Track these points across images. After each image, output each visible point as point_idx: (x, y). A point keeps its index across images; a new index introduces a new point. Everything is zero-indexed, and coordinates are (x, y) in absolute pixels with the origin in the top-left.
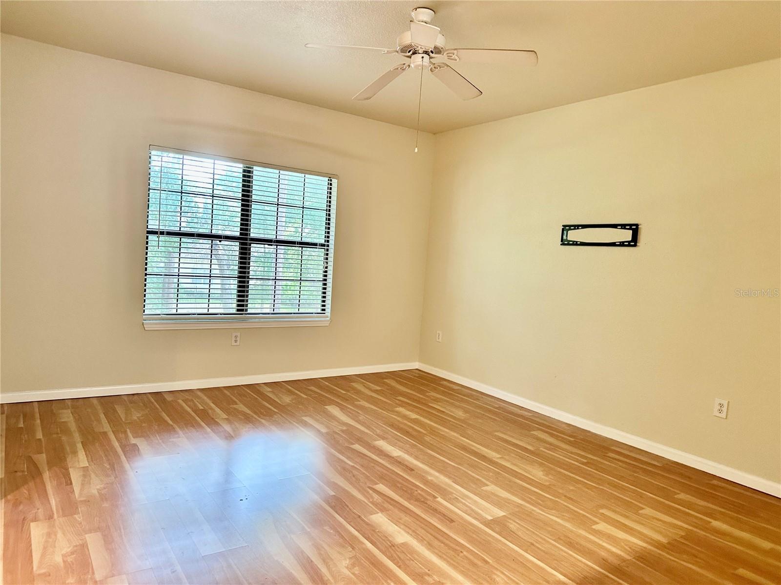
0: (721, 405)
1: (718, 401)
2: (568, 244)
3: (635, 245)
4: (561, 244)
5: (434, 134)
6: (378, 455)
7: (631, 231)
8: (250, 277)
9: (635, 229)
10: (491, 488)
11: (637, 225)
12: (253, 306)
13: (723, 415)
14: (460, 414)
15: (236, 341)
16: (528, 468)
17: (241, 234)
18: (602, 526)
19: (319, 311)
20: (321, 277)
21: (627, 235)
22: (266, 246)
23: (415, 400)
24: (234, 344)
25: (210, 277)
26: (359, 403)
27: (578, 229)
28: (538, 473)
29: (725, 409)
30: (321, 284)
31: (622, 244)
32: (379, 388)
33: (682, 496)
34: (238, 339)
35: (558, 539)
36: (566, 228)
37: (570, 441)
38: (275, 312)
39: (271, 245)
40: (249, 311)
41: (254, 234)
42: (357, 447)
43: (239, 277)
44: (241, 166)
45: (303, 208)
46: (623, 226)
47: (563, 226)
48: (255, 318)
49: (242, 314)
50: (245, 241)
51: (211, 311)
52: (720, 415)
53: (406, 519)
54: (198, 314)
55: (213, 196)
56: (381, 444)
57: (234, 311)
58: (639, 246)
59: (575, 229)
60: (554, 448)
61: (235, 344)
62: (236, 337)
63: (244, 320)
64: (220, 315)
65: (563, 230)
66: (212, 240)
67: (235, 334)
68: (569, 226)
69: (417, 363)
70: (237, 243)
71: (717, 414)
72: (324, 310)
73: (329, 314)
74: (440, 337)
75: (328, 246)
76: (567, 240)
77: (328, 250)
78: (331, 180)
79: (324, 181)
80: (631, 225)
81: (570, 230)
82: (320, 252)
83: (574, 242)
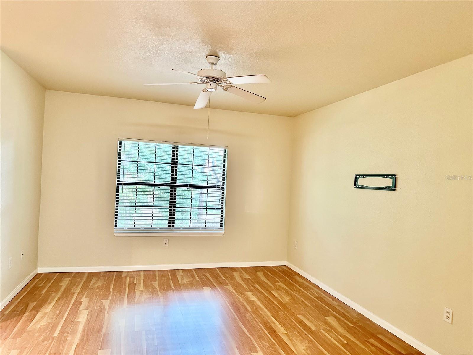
0: (448, 313)
1: (446, 309)
2: (359, 188)
3: (395, 190)
4: (355, 188)
5: (293, 117)
7: (392, 180)
8: (176, 207)
9: (394, 178)
11: (395, 175)
12: (177, 224)
13: (450, 321)
15: (166, 244)
17: (171, 183)
19: (219, 227)
20: (220, 207)
21: (390, 182)
22: (186, 189)
24: (164, 245)
25: (153, 207)
26: (227, 286)
27: (365, 177)
29: (450, 316)
30: (220, 211)
31: (388, 188)
32: (248, 277)
34: (167, 243)
38: (190, 227)
39: (188, 188)
40: (175, 226)
41: (179, 182)
43: (170, 207)
44: (171, 145)
45: (209, 166)
46: (388, 176)
47: (355, 175)
48: (178, 230)
49: (170, 228)
50: (173, 186)
51: (153, 227)
52: (448, 320)
54: (145, 228)
55: (155, 163)
57: (167, 226)
58: (397, 190)
59: (362, 177)
62: (166, 241)
63: (171, 232)
64: (157, 229)
65: (356, 178)
66: (154, 187)
67: (165, 240)
68: (359, 175)
69: (286, 262)
70: (169, 188)
71: (446, 320)
72: (221, 226)
73: (223, 229)
74: (297, 246)
75: (224, 188)
76: (358, 185)
77: (223, 191)
78: (225, 150)
79: (221, 150)
80: (392, 175)
81: (359, 177)
82: (219, 192)
83: (363, 186)
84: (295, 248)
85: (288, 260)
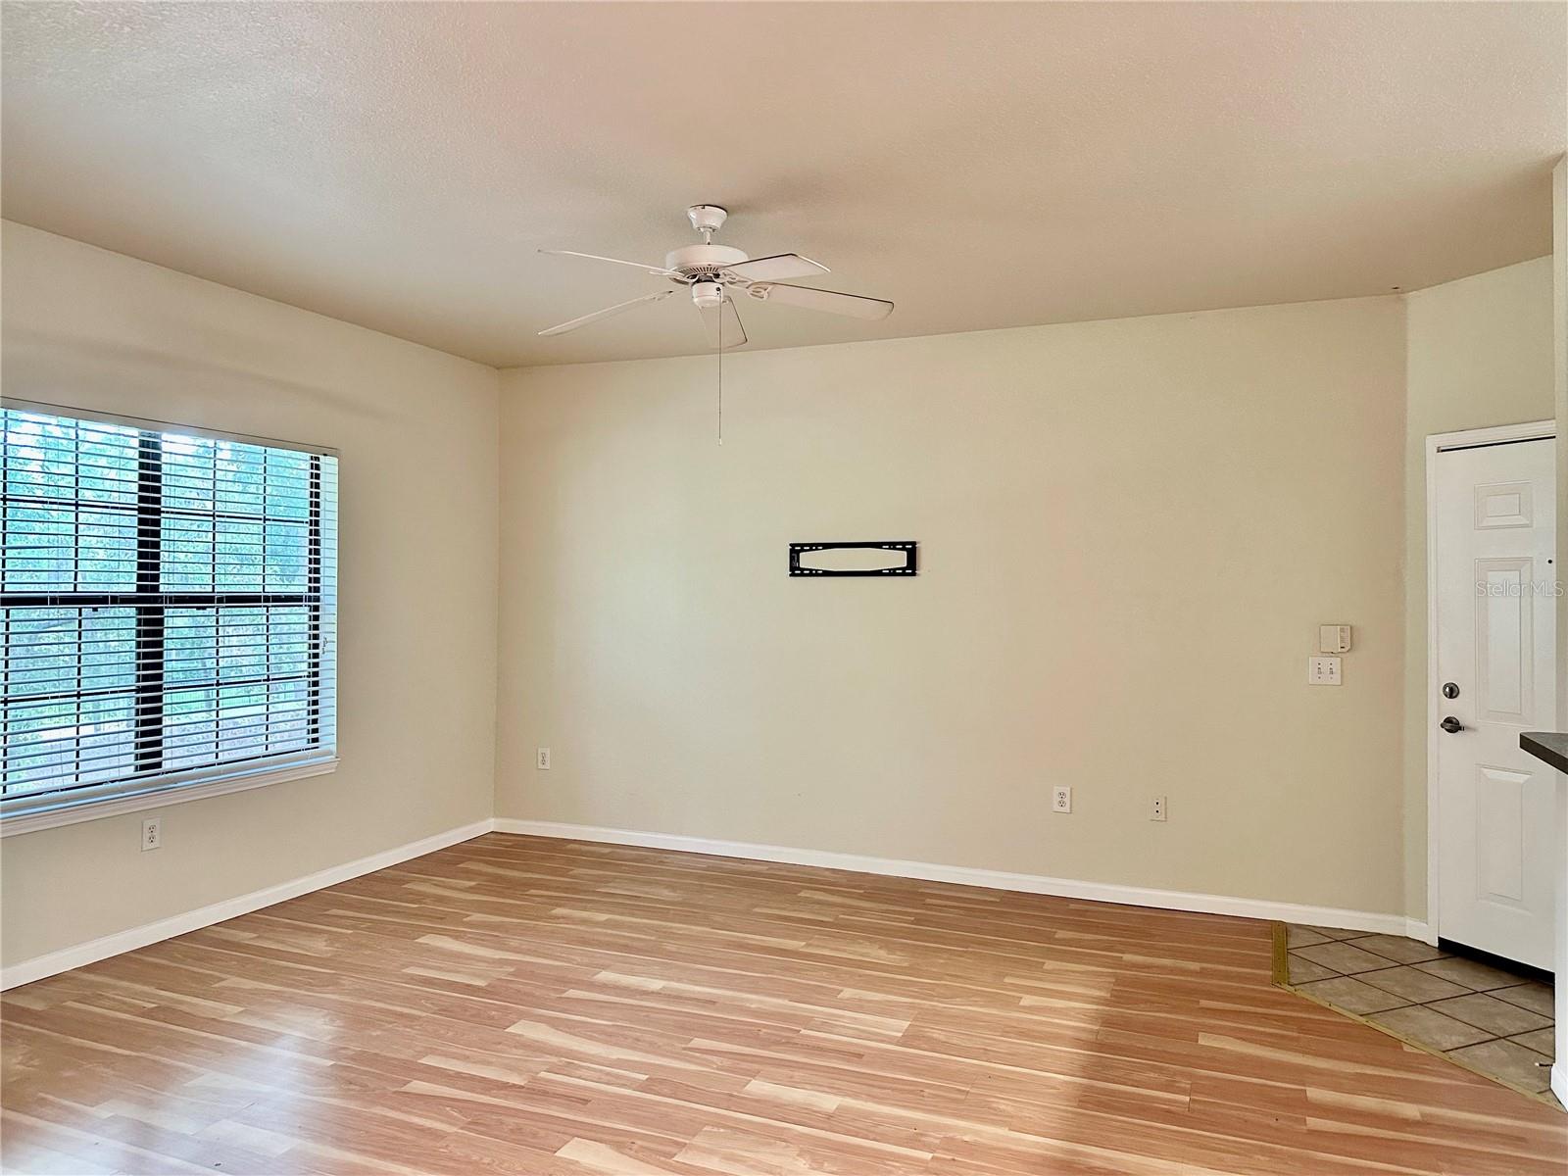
0: (1062, 795)
1: (1057, 790)
2: (802, 575)
3: (914, 574)
4: (791, 575)
5: (498, 369)
6: (632, 997)
7: (905, 553)
8: (165, 686)
9: (912, 551)
10: (848, 993)
11: (914, 544)
12: (175, 752)
13: (1067, 809)
14: (666, 894)
15: (151, 840)
17: (140, 588)
18: (1028, 1000)
19: (304, 744)
20: (304, 669)
21: (900, 559)
22: (195, 612)
23: (566, 890)
24: (147, 846)
25: (79, 696)
26: (468, 918)
27: (817, 549)
28: (877, 954)
29: (1067, 800)
30: (304, 684)
31: (892, 573)
32: (473, 883)
33: (1061, 934)
34: (156, 833)
35: (1005, 1033)
36: (795, 551)
37: (860, 894)
38: (221, 759)
39: (204, 608)
40: (166, 765)
41: (167, 585)
42: (572, 993)
43: (138, 690)
44: (135, 432)
45: (265, 520)
46: (892, 545)
47: (791, 545)
48: (185, 779)
49: (158, 774)
50: (150, 603)
51: (85, 779)
52: (1062, 809)
53: (798, 1074)
55: (77, 505)
56: (605, 976)
57: (130, 771)
58: (919, 575)
59: (811, 550)
60: (857, 911)
61: (152, 846)
62: (152, 829)
63: (161, 789)
64: (110, 784)
65: (792, 551)
66: (80, 609)
67: (148, 824)
68: (802, 545)
69: (493, 820)
70: (131, 611)
71: (1057, 808)
72: (315, 740)
73: (334, 748)
74: (547, 759)
75: (317, 599)
76: (799, 568)
77: (316, 609)
78: (317, 459)
79: (302, 461)
80: (904, 544)
81: (803, 550)
82: (300, 615)
83: (811, 570)
84: (541, 766)
85: (498, 813)
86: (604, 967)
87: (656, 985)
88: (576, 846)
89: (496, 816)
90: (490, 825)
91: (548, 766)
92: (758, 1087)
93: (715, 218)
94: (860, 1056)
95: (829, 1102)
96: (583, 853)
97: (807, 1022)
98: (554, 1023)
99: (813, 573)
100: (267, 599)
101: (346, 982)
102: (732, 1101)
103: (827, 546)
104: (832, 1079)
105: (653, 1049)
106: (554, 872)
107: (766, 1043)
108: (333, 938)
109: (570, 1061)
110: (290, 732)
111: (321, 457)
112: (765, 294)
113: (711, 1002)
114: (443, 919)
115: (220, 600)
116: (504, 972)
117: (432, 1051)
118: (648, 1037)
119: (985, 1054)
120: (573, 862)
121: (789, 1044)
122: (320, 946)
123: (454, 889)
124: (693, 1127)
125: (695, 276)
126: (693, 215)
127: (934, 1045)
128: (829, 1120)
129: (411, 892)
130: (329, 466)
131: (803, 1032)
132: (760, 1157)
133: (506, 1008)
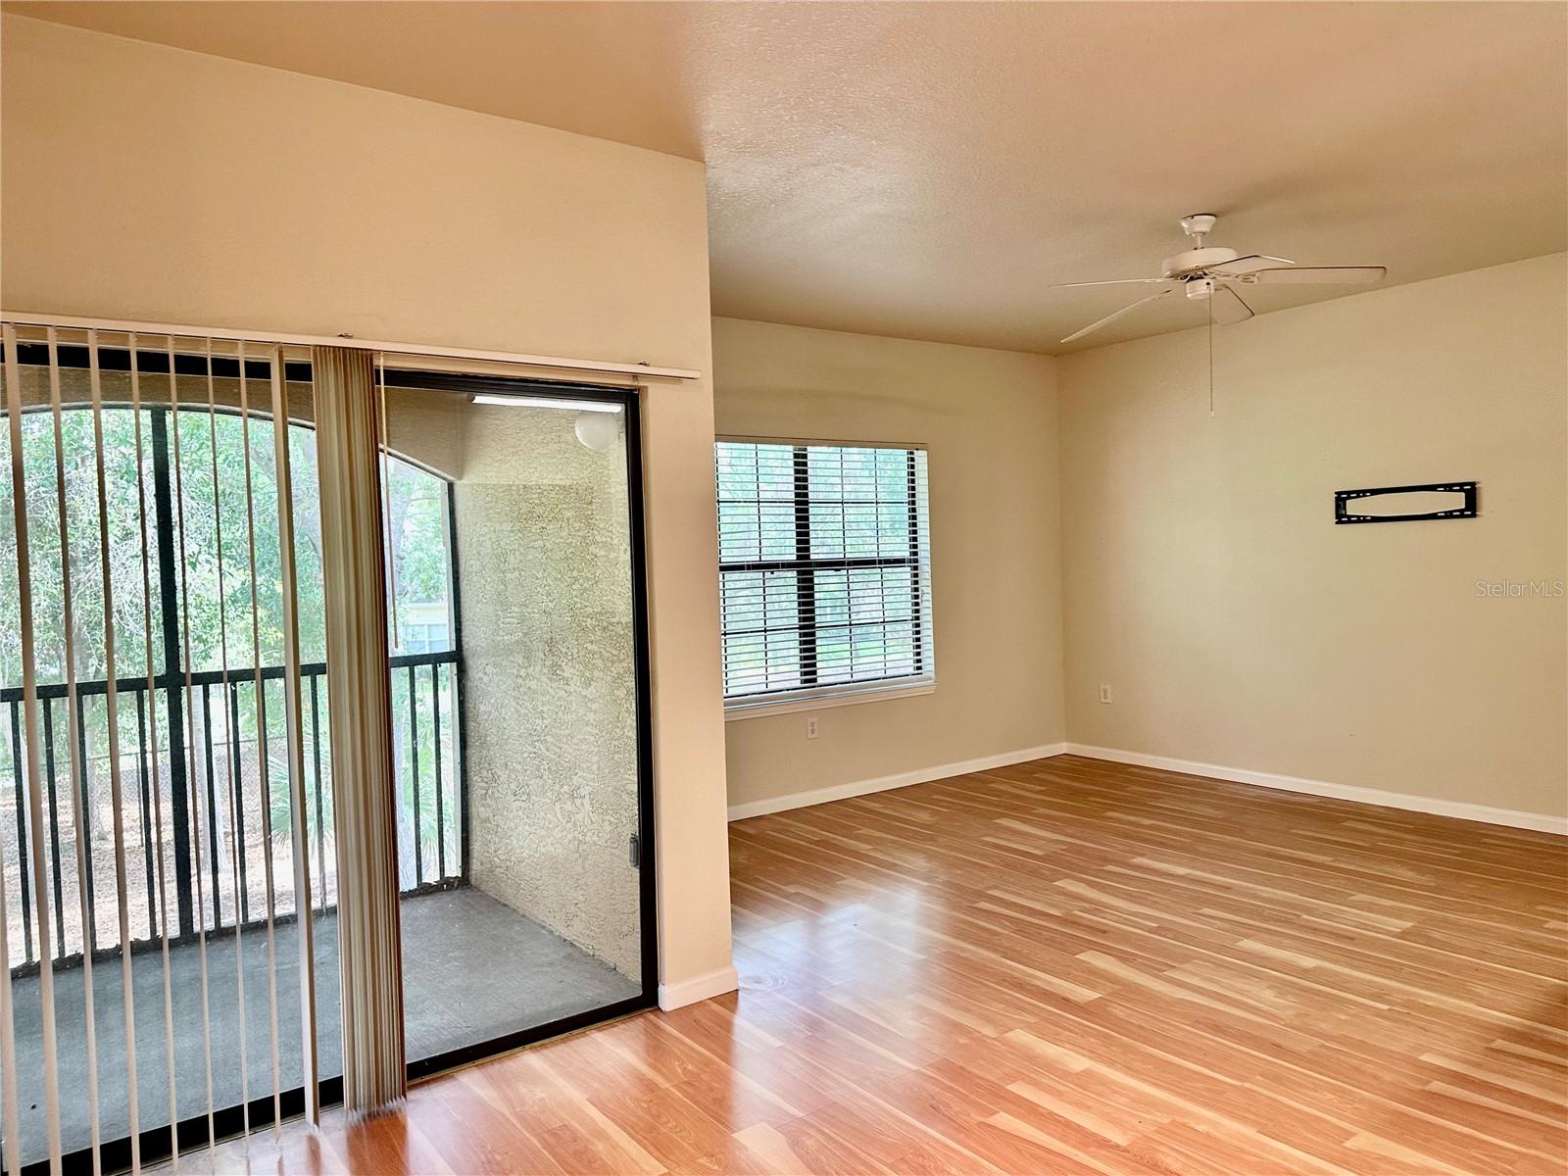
2: (1350, 522)
3: (1474, 515)
4: (1337, 523)
5: (1056, 356)
6: (1159, 876)
7: (1463, 494)
8: (817, 625)
9: (1471, 492)
10: (1362, 897)
11: (1473, 484)
12: (826, 672)
14: (1207, 811)
15: (813, 732)
16: (1386, 868)
17: (798, 557)
19: (911, 670)
20: (909, 614)
21: (1458, 501)
22: (833, 572)
23: (1117, 800)
24: (810, 736)
25: (765, 631)
26: (1036, 811)
27: (1364, 496)
28: (1409, 875)
30: (909, 626)
31: (1449, 515)
32: (1044, 788)
34: (815, 727)
35: (1510, 943)
36: (1341, 499)
38: (854, 678)
39: (839, 570)
40: (820, 681)
41: (816, 553)
42: (1110, 868)
43: (800, 628)
44: (790, 448)
45: (877, 503)
46: (1448, 487)
47: (1336, 493)
48: (832, 691)
49: (814, 687)
50: (805, 567)
51: (772, 687)
53: (1287, 942)
54: (751, 694)
55: (759, 502)
56: (1139, 860)
57: (798, 684)
58: (1480, 516)
59: (1358, 496)
61: (813, 736)
62: (813, 724)
63: (817, 697)
64: (784, 692)
65: (1338, 499)
66: (764, 573)
67: (810, 720)
68: (1348, 493)
69: (1064, 744)
70: (793, 573)
72: (919, 668)
73: (932, 675)
74: (1109, 694)
75: (916, 561)
76: (1346, 516)
77: (916, 568)
78: (912, 453)
79: (902, 455)
80: (1461, 485)
81: (1349, 498)
82: (905, 572)
83: (1359, 517)
84: (1103, 700)
85: (1070, 738)
86: (1142, 855)
87: (1181, 871)
88: (1137, 770)
89: (1067, 740)
90: (1063, 748)
91: (1109, 701)
92: (1248, 944)
93: (1204, 224)
94: (1352, 939)
95: (1309, 962)
96: (1139, 775)
97: (1309, 911)
98: (1092, 885)
99: (1361, 520)
100: (880, 562)
101: (941, 840)
102: (1221, 949)
103: (1375, 492)
104: (1314, 949)
105: (1167, 909)
106: (1110, 786)
107: (1266, 919)
108: (935, 813)
109: (1097, 908)
110: (901, 660)
111: (915, 452)
112: (1255, 279)
113: (1227, 888)
114: (1019, 808)
115: (849, 564)
116: (1057, 848)
117: (995, 887)
118: (1163, 902)
119: (1482, 954)
120: (1131, 782)
121: (1289, 923)
122: (924, 817)
123: (1028, 791)
124: (1186, 959)
125: (1186, 277)
126: (1184, 225)
127: (1430, 941)
128: (1304, 973)
129: (996, 790)
130: (921, 457)
131: (1305, 916)
132: (1236, 984)
133: (1056, 870)
